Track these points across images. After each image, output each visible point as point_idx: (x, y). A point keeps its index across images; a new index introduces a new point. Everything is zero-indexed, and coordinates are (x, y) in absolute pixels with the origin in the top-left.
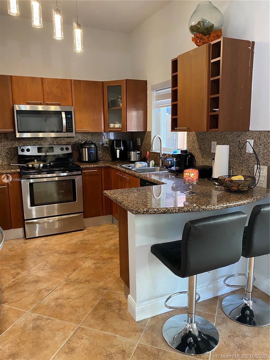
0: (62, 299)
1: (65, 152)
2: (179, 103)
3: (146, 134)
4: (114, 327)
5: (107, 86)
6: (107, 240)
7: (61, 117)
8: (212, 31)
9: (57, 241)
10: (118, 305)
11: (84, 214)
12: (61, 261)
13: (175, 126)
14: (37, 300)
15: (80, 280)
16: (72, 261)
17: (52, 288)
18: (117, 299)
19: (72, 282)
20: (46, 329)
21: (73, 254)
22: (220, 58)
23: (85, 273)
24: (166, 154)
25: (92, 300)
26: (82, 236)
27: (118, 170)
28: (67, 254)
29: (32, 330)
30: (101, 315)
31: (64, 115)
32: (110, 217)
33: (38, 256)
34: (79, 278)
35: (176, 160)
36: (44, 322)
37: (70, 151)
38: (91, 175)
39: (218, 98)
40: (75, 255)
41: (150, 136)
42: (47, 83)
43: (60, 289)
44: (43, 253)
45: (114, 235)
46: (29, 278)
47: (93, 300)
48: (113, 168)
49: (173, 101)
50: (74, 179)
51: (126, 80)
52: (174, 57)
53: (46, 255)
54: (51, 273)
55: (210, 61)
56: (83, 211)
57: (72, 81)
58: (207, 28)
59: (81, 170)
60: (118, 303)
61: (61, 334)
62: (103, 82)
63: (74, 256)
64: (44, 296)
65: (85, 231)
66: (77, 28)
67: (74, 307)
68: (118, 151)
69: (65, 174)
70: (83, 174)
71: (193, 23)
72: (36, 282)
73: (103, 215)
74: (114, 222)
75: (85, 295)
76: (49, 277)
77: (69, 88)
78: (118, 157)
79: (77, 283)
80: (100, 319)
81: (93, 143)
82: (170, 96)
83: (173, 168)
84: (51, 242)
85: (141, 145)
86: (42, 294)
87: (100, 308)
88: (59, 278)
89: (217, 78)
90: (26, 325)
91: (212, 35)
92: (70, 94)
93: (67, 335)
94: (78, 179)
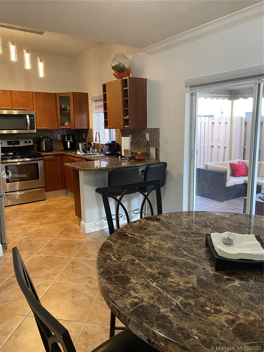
0: (40, 230)
1: (28, 144)
2: (108, 111)
3: (89, 131)
4: (74, 237)
5: (59, 96)
6: (64, 204)
7: (26, 119)
8: (124, 70)
11: (45, 189)
13: (106, 125)
14: (24, 232)
15: (49, 222)
16: (41, 215)
17: (32, 227)
19: (44, 223)
21: (41, 212)
22: (128, 88)
24: (103, 144)
26: (45, 204)
27: (70, 156)
28: (36, 212)
31: (28, 117)
32: (64, 191)
35: (108, 147)
36: (32, 239)
37: (32, 144)
38: (49, 160)
39: (128, 110)
40: (43, 212)
41: (92, 132)
42: (14, 94)
43: (37, 227)
45: (68, 201)
48: (66, 155)
49: (104, 110)
50: (37, 163)
51: (73, 93)
52: (104, 83)
54: (29, 221)
55: (123, 89)
56: (44, 186)
57: (33, 93)
58: (121, 69)
59: (42, 156)
61: (43, 241)
62: (56, 93)
65: (46, 201)
66: (40, 62)
68: (69, 143)
69: (29, 160)
70: (43, 159)
71: (113, 65)
73: (59, 189)
74: (68, 194)
75: (54, 227)
76: (28, 223)
77: (31, 98)
78: (69, 147)
81: (48, 138)
82: (103, 106)
83: (107, 153)
85: (86, 138)
87: (64, 231)
89: (127, 99)
91: (124, 72)
92: (32, 102)
94: (40, 164)
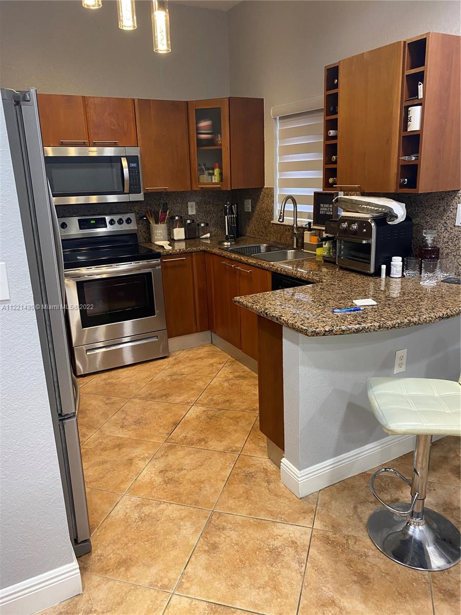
0: (170, 471)
1: (125, 227)
2: (340, 142)
3: (263, 193)
4: (268, 509)
6: (212, 373)
7: (121, 166)
9: (129, 377)
10: (262, 475)
11: (168, 332)
12: (148, 410)
14: (131, 475)
15: (189, 439)
16: (166, 409)
17: (149, 454)
18: (258, 465)
19: (177, 443)
20: (163, 519)
21: (164, 398)
23: (193, 428)
25: (220, 470)
26: (170, 368)
28: (153, 398)
29: (141, 522)
30: (241, 492)
31: (125, 163)
32: (207, 334)
33: (106, 404)
34: (186, 436)
36: (155, 509)
37: (134, 226)
38: (175, 266)
40: (168, 399)
42: (93, 106)
43: (162, 456)
44: (113, 400)
45: (221, 363)
46: (105, 441)
47: (222, 469)
51: (229, 98)
53: (121, 403)
54: (138, 430)
55: (403, 73)
56: (165, 328)
57: (136, 101)
60: (263, 472)
61: (188, 524)
62: (187, 102)
63: (168, 401)
64: (140, 470)
65: (171, 359)
67: (195, 483)
70: (162, 264)
72: (120, 446)
73: (197, 332)
74: (213, 341)
75: (206, 462)
76: (137, 439)
77: (131, 114)
79: (187, 444)
80: (242, 499)
84: (120, 381)
86: (137, 465)
87: (236, 481)
88: (155, 437)
90: (128, 515)
93: (198, 526)
